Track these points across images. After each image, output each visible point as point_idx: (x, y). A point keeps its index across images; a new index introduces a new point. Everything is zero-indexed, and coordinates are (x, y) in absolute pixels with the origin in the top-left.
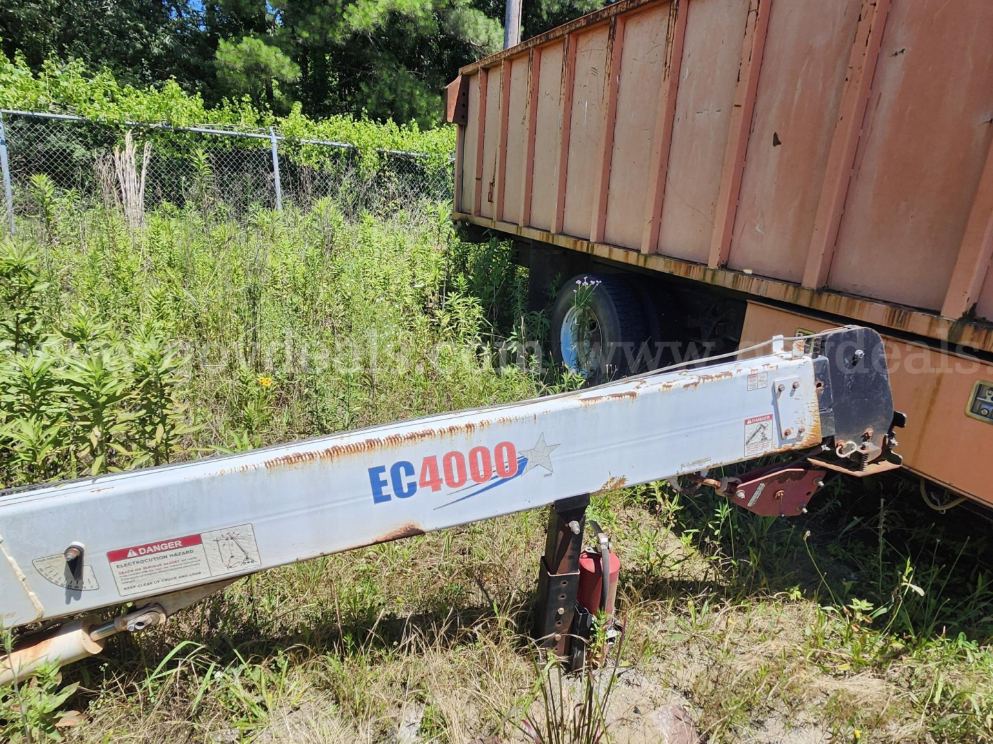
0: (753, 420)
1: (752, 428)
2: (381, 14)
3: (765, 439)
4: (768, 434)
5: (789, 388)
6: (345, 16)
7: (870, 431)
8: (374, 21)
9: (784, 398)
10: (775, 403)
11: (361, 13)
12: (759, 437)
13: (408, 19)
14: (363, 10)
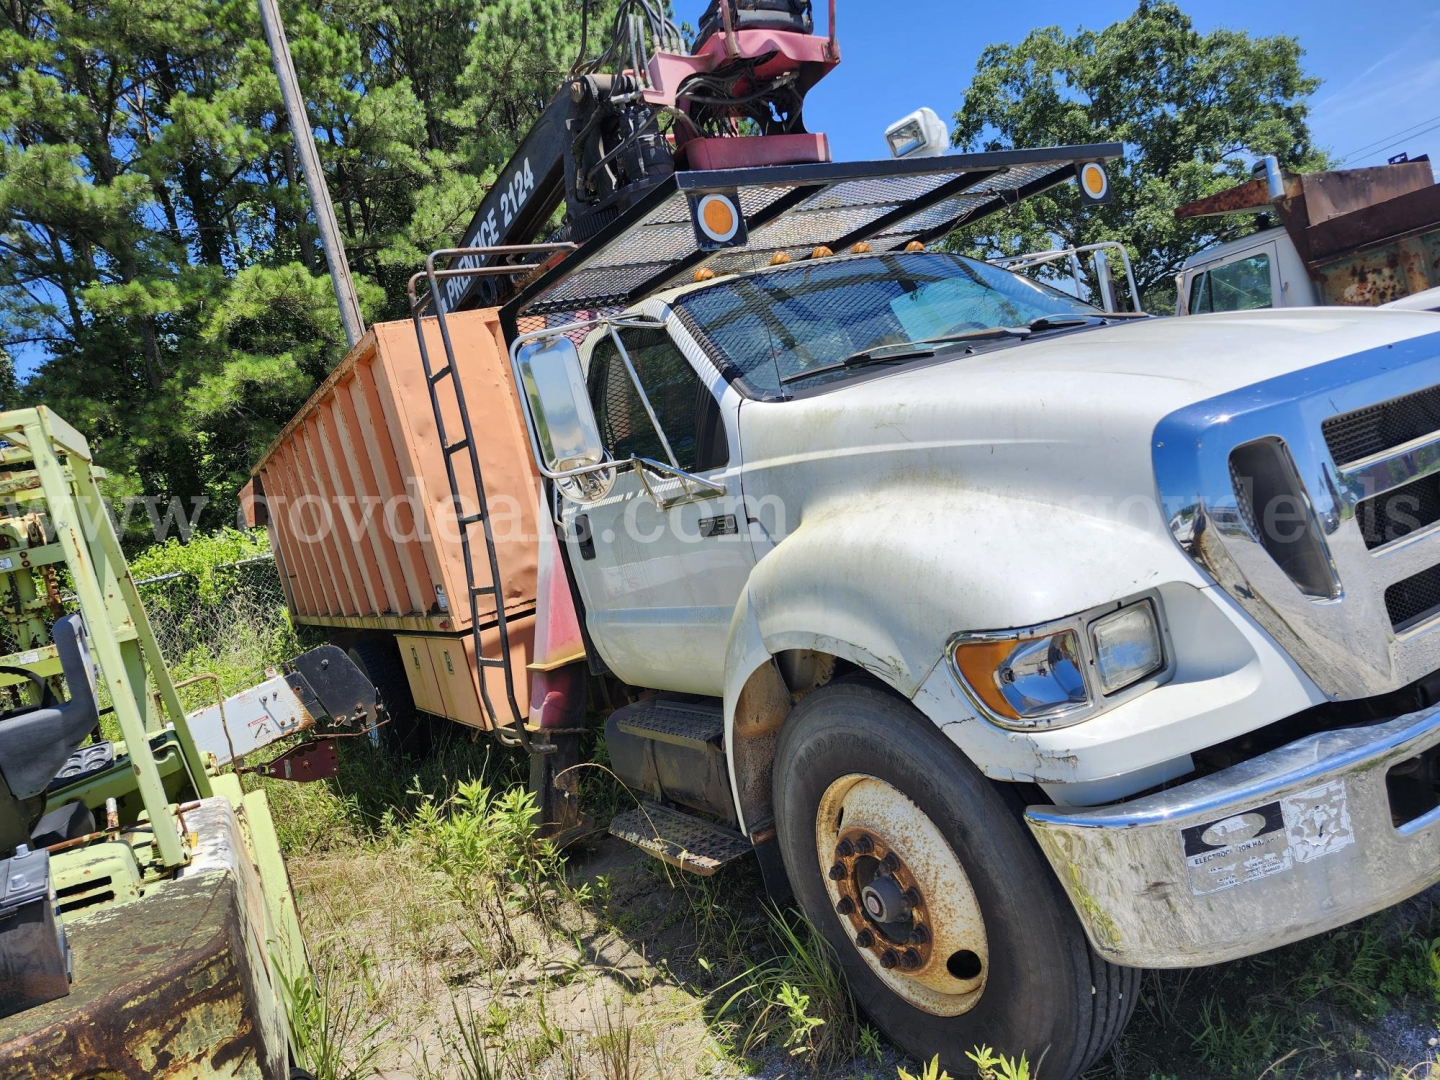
0: (254, 723)
1: (255, 728)
2: (232, 389)
3: (268, 732)
4: (269, 728)
5: (270, 698)
6: (187, 403)
7: (359, 705)
8: (226, 399)
9: (269, 704)
10: (265, 708)
11: (208, 395)
12: (263, 731)
13: (270, 386)
14: (210, 390)
